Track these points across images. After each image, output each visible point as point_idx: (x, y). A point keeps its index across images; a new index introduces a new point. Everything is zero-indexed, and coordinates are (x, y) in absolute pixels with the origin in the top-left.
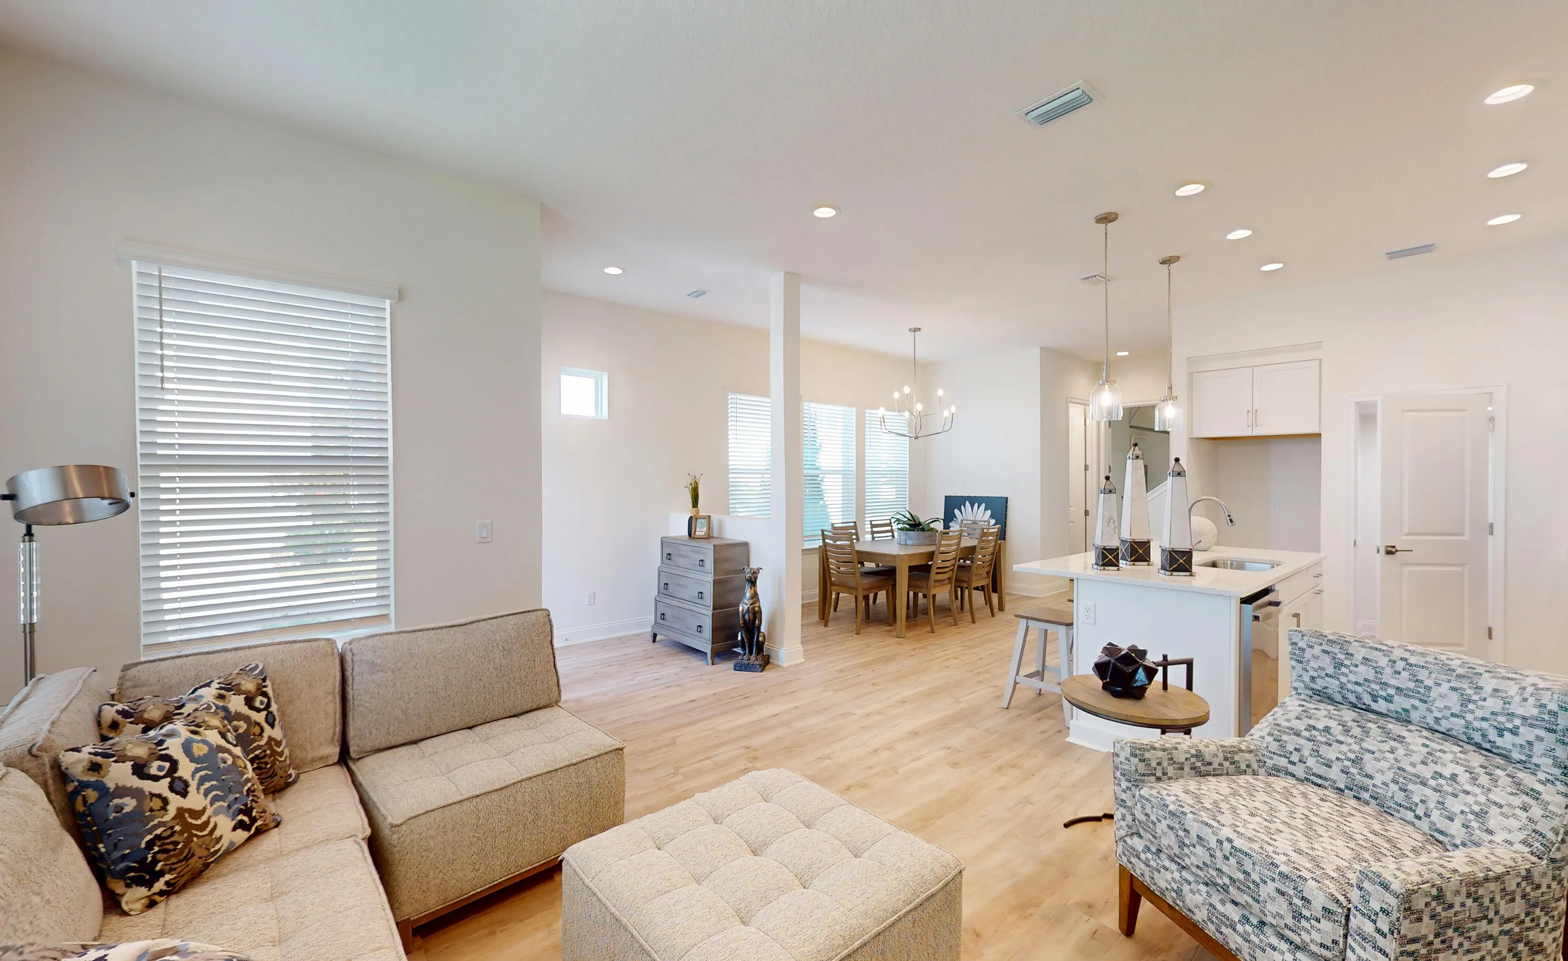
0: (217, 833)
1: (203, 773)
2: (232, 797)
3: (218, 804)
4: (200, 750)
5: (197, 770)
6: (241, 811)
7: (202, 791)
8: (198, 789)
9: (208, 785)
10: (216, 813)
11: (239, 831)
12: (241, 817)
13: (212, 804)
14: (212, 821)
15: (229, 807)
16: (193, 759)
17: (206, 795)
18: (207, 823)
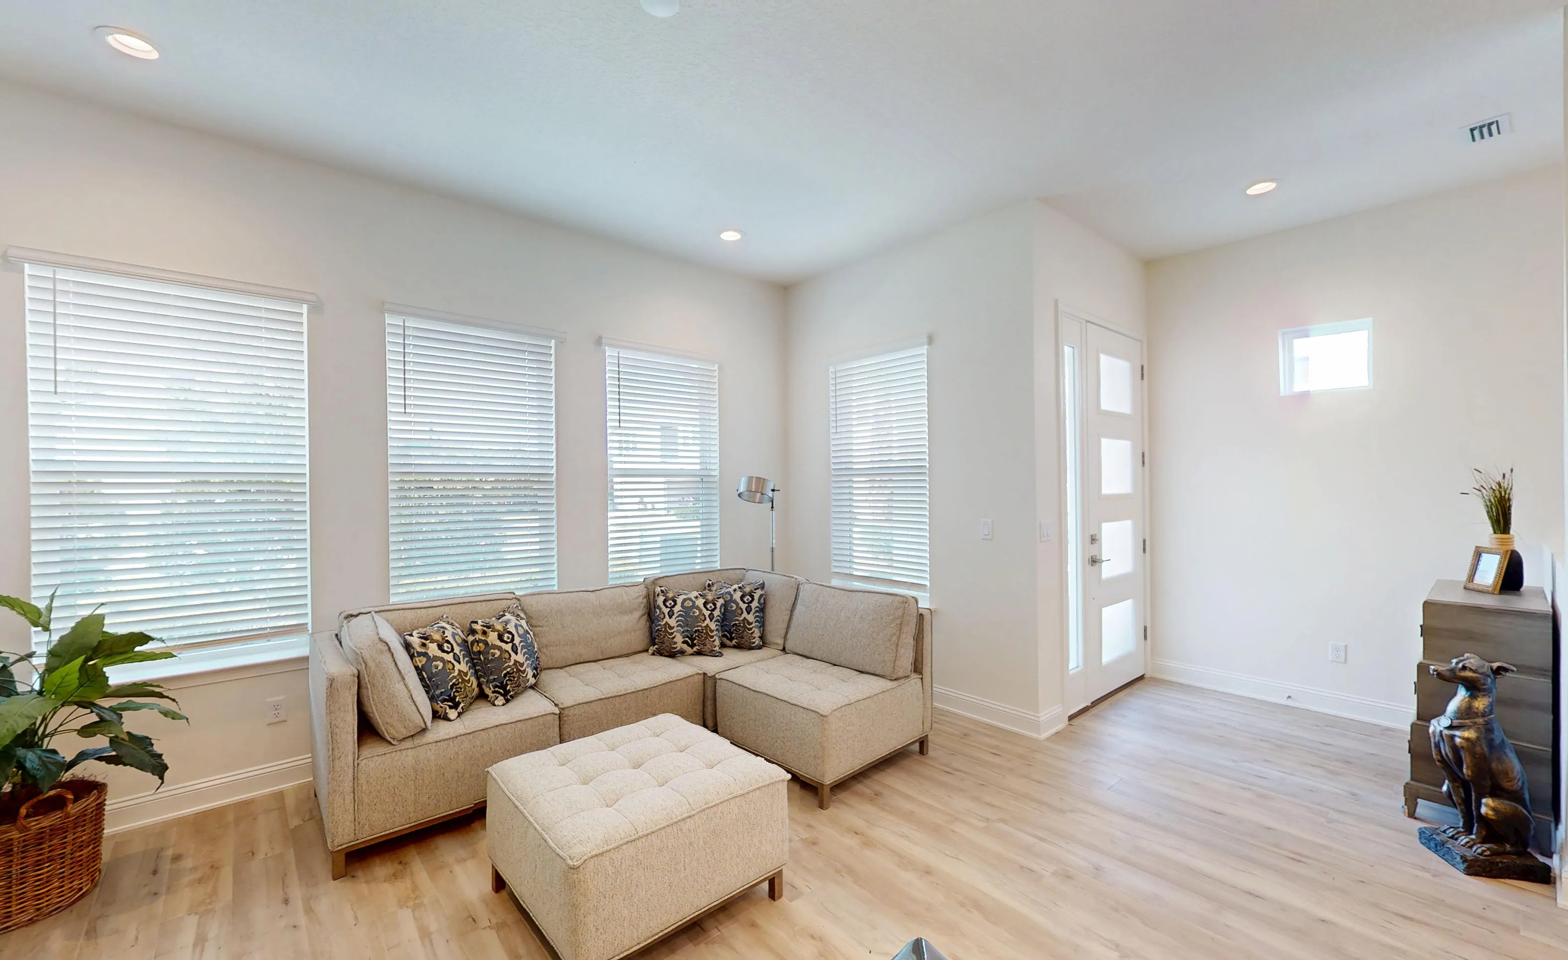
0: (675, 640)
1: (682, 613)
2: (686, 628)
3: (679, 628)
4: (688, 604)
5: (680, 611)
6: (687, 637)
7: (677, 620)
8: (676, 618)
9: (680, 618)
10: (677, 631)
11: (685, 645)
12: (687, 639)
13: (677, 627)
14: (675, 633)
15: (683, 632)
16: (682, 606)
17: (677, 622)
18: (672, 633)
